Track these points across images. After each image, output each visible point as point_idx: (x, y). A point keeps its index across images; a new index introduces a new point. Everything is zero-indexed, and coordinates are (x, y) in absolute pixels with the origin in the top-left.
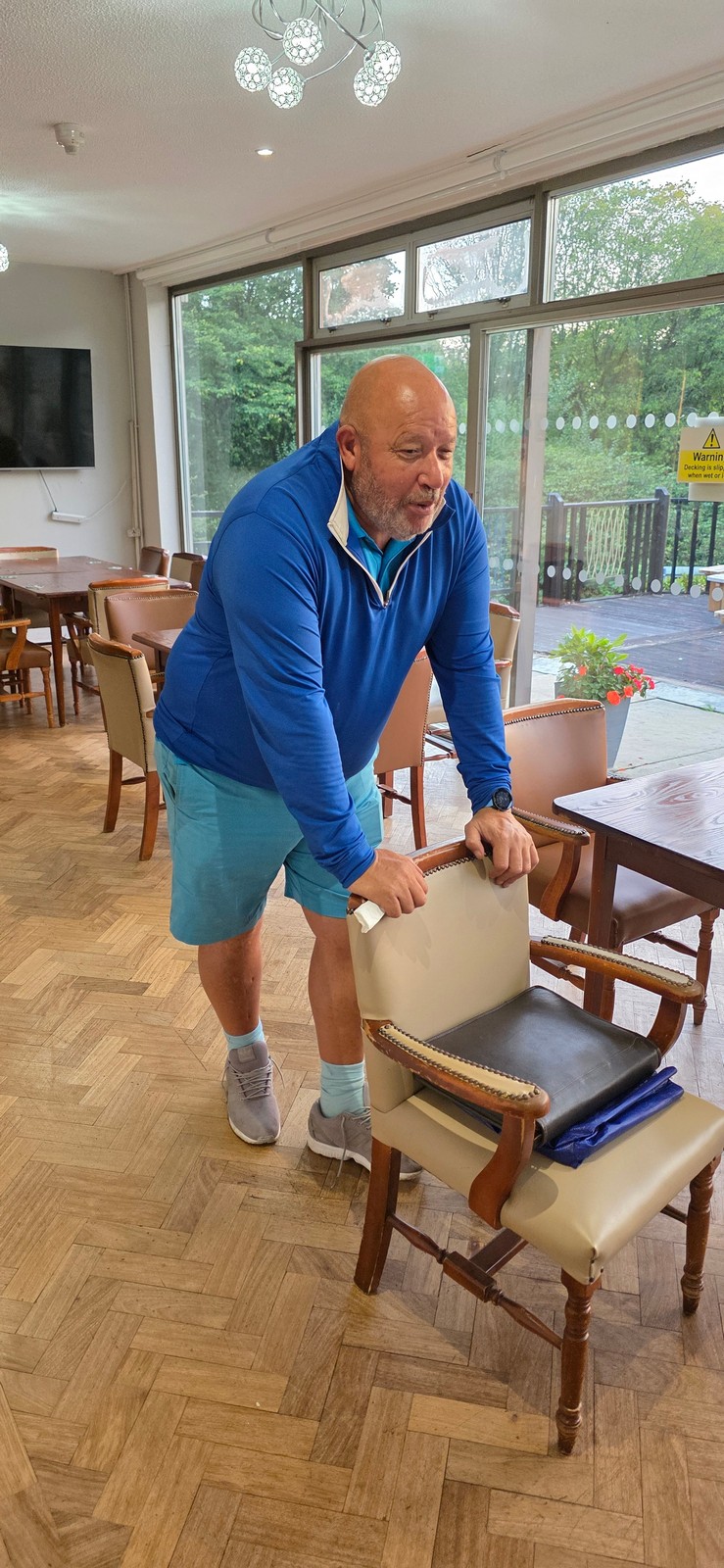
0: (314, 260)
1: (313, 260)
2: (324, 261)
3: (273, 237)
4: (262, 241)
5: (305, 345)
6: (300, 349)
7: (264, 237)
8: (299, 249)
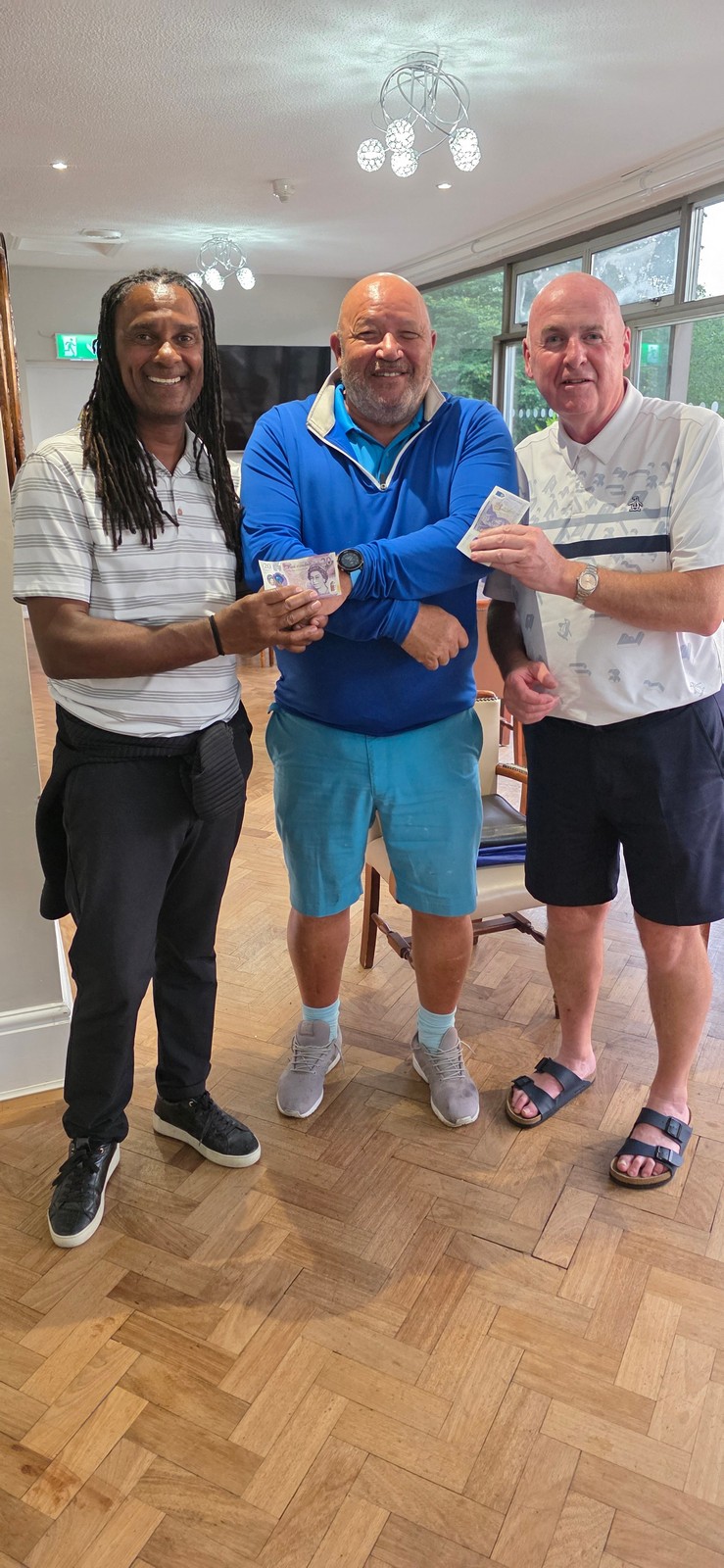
0: (514, 266)
1: (512, 265)
2: (522, 265)
3: (478, 247)
4: (468, 251)
5: (503, 338)
6: (497, 342)
7: (470, 248)
8: (501, 256)
